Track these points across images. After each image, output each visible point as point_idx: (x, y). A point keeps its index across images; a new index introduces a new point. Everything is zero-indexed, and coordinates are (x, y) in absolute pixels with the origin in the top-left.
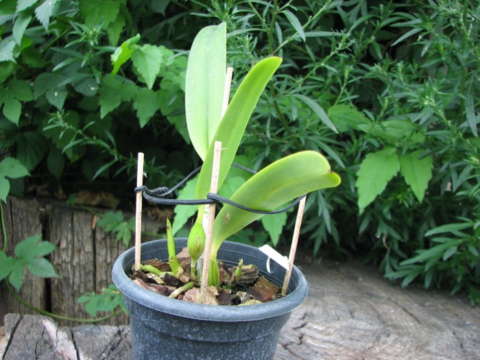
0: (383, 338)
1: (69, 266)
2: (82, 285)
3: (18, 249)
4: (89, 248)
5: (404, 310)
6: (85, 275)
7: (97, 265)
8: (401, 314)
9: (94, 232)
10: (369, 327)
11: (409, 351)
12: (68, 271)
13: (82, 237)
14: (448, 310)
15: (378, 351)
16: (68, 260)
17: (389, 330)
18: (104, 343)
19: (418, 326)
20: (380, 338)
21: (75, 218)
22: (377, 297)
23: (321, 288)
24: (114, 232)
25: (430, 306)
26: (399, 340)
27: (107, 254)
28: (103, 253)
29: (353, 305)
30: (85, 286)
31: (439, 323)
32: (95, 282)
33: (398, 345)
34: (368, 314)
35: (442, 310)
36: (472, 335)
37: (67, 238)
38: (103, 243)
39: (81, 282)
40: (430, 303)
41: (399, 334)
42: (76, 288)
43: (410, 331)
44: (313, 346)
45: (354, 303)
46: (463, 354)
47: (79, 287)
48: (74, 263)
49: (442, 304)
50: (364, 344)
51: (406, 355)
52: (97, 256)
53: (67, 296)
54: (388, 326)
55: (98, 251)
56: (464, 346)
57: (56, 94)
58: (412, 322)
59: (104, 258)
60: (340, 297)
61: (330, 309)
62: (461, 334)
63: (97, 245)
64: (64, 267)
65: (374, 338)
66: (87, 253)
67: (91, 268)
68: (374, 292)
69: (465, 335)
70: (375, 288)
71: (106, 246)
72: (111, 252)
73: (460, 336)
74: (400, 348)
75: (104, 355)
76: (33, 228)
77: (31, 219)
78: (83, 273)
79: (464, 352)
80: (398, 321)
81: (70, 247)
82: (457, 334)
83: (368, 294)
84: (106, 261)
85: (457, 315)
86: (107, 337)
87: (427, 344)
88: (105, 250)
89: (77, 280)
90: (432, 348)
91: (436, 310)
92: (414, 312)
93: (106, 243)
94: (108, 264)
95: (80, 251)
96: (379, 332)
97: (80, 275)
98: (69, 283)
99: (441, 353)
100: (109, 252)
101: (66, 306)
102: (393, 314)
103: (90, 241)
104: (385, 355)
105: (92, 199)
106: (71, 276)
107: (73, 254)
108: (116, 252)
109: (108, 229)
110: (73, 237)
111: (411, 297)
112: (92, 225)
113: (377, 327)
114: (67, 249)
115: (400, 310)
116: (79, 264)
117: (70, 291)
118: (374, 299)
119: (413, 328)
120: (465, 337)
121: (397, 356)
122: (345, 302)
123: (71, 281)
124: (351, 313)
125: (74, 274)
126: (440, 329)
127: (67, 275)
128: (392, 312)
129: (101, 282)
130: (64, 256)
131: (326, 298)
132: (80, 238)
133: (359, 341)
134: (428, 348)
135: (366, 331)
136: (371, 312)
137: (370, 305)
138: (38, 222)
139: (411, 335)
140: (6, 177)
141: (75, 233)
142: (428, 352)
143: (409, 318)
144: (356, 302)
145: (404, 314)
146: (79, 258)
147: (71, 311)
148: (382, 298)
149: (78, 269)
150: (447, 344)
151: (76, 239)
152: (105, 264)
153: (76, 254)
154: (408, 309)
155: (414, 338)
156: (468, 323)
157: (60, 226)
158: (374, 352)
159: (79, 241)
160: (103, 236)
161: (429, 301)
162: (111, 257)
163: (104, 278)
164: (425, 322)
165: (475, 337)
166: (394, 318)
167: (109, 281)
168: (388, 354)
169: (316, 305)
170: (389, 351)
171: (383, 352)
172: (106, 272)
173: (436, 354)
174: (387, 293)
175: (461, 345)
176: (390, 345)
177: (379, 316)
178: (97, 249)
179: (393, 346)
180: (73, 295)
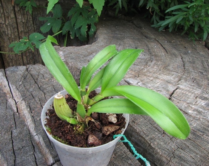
0: (149, 63)
1: (4, 26)
2: (13, 34)
4: (12, 16)
5: (161, 45)
6: (13, 29)
7: (18, 24)
8: (159, 48)
9: (14, 7)
10: (143, 57)
11: (160, 70)
12: (4, 28)
13: (8, 10)
14: (182, 45)
15: (146, 70)
16: (3, 22)
17: (152, 58)
18: (20, 77)
19: (167, 54)
20: (148, 63)
22: (150, 38)
23: (124, 34)
24: (24, 6)
25: (174, 42)
26: (156, 63)
27: (22, 18)
28: (20, 17)
29: (138, 43)
30: (14, 34)
31: (176, 52)
32: (18, 32)
33: (155, 67)
35: (179, 45)
36: (190, 59)
38: (19, 12)
39: (12, 33)
40: (174, 41)
41: (157, 60)
42: (10, 36)
43: (162, 58)
45: (138, 42)
46: (184, 70)
47: (11, 35)
48: (7, 24)
49: (179, 41)
50: (140, 67)
51: (158, 72)
52: (17, 19)
53: (6, 40)
54: (153, 56)
56: (185, 65)
58: (164, 53)
59: (21, 20)
60: (132, 39)
61: (127, 47)
62: (185, 58)
63: (17, 14)
64: (2, 26)
65: (145, 64)
66: (12, 18)
67: (16, 26)
68: (148, 35)
69: (187, 59)
70: (149, 33)
71: (21, 14)
72: (24, 16)
73: (184, 60)
74: (156, 68)
75: (20, 83)
78: (12, 28)
79: (184, 69)
80: (157, 52)
81: (3, 16)
82: (183, 59)
83: (145, 37)
84: (22, 21)
85: (185, 48)
86: (21, 73)
87: (168, 66)
88: (21, 16)
89: (9, 32)
90: (170, 68)
91: (176, 45)
92: (165, 46)
93: (21, 12)
94: (23, 23)
95: (8, 17)
96: (148, 60)
97: (10, 29)
98: (6, 33)
99: (174, 70)
100: (23, 17)
101: (6, 44)
102: (156, 48)
103: (13, 12)
104: (148, 73)
106: (6, 30)
107: (5, 19)
108: (26, 16)
109: (21, 5)
110: (3, 10)
111: (165, 37)
112: (12, 3)
113: (147, 57)
114: (1, 17)
115: (159, 45)
116: (9, 24)
117: (7, 37)
118: (148, 40)
119: (164, 56)
120: (187, 60)
121: (154, 73)
122: (134, 42)
123: (7, 33)
126: (176, 56)
127: (4, 30)
128: (155, 47)
129: (21, 31)
131: (125, 40)
132: (7, 11)
133: (138, 65)
134: (168, 68)
135: (142, 59)
136: (146, 48)
137: (146, 43)
139: (162, 61)
141: (4, 9)
142: (169, 70)
143: (163, 50)
144: (139, 42)
145: (161, 48)
146: (9, 21)
148: (151, 39)
149: (9, 26)
150: (177, 65)
151: (5, 12)
152: (22, 23)
153: (6, 19)
154: (163, 45)
155: (163, 62)
156: (190, 52)
158: (144, 71)
159: (7, 12)
160: (19, 9)
161: (174, 39)
162: (24, 19)
163: (23, 30)
164: (170, 52)
165: (191, 60)
166: (156, 51)
167: (25, 31)
168: (150, 72)
169: (120, 45)
170: (151, 70)
171: (148, 71)
172: (23, 27)
173: (172, 71)
174: (154, 36)
175: (184, 65)
176: (152, 67)
177: (149, 50)
178: (17, 16)
179: (153, 67)
180: (9, 39)
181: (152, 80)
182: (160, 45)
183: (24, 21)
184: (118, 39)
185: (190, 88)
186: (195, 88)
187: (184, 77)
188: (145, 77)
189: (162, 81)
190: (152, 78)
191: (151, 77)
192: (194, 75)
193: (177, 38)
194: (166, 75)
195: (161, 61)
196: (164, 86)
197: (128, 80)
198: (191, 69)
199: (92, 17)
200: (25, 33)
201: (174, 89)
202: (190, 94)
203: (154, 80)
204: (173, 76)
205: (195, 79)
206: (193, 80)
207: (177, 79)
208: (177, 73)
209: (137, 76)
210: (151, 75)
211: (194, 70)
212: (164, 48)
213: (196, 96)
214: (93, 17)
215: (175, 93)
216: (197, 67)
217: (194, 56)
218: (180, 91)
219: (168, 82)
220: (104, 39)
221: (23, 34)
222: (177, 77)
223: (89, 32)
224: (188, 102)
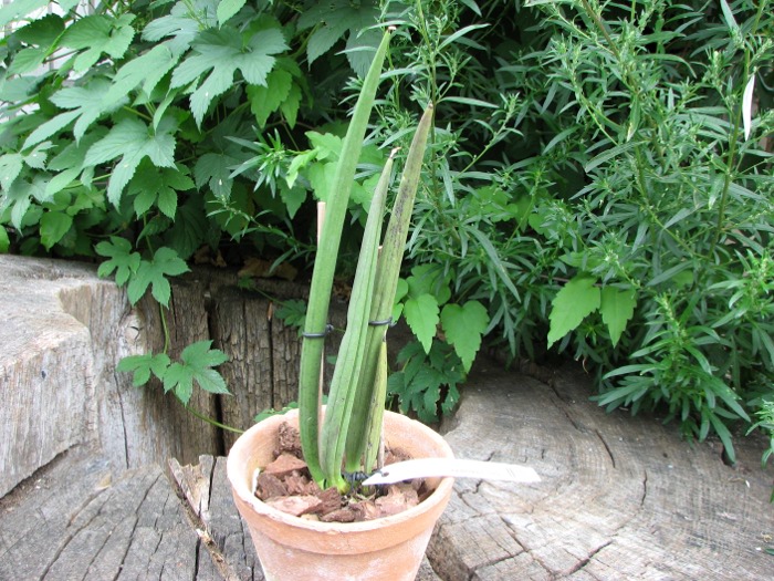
0: (564, 486)
1: (242, 365)
2: (258, 386)
3: (185, 354)
4: (264, 343)
5: (606, 446)
6: (260, 374)
7: (275, 363)
8: (599, 453)
9: (270, 324)
10: (554, 472)
11: (584, 503)
13: (257, 330)
14: (659, 447)
15: (551, 501)
16: (241, 357)
17: (574, 476)
19: (612, 469)
20: (561, 486)
21: (247, 308)
22: (583, 429)
23: (523, 414)
24: (295, 325)
25: (640, 442)
26: (580, 488)
27: (286, 350)
28: (281, 349)
29: (550, 440)
30: (261, 387)
31: (637, 466)
32: (272, 382)
33: (575, 496)
34: (562, 454)
35: (651, 447)
36: (664, 482)
37: (239, 332)
38: (281, 337)
39: (256, 383)
40: (642, 437)
41: (583, 481)
42: (250, 390)
43: (598, 477)
44: (488, 494)
45: (552, 437)
46: (639, 506)
47: (254, 387)
48: (248, 361)
49: (655, 440)
50: (540, 494)
51: (578, 507)
52: (274, 352)
53: (241, 399)
54: (577, 470)
55: (275, 347)
56: (647, 497)
57: (220, 183)
58: (605, 465)
59: (282, 355)
60: (539, 428)
61: (522, 446)
62: (653, 482)
63: (274, 339)
64: (236, 366)
65: (553, 487)
66: (263, 349)
67: (268, 367)
68: (582, 421)
69: (657, 481)
70: (585, 414)
71: (284, 340)
72: (290, 347)
74: (575, 499)
76: (198, 319)
77: (195, 309)
78: (258, 372)
79: (642, 504)
80: (590, 463)
81: (242, 342)
82: (648, 482)
83: (573, 424)
84: (284, 358)
85: (665, 456)
87: (606, 495)
88: (283, 345)
89: (251, 380)
90: (609, 500)
91: (644, 448)
92: (616, 450)
93: (284, 336)
94: (287, 362)
95: (254, 347)
96: (562, 478)
97: (255, 374)
98: (242, 384)
99: (616, 506)
100: (288, 348)
101: (239, 409)
103: (266, 335)
104: (556, 507)
105: (264, 269)
106: (244, 376)
107: (246, 350)
108: (296, 347)
109: (288, 322)
110: (246, 330)
111: (622, 428)
112: (267, 314)
113: (564, 472)
114: (239, 344)
115: (601, 448)
116: (253, 361)
117: (244, 393)
118: (578, 432)
119: (603, 473)
120: (655, 486)
121: (568, 508)
122: (542, 435)
123: (245, 382)
124: (543, 451)
125: (248, 374)
126: (631, 473)
128: (591, 454)
129: (279, 381)
130: (236, 353)
131: (523, 430)
132: (254, 332)
134: (605, 500)
135: (548, 477)
136: (567, 450)
137: (569, 440)
138: (203, 311)
139: (596, 483)
140: (165, 275)
141: (248, 326)
142: (604, 504)
143: (606, 460)
144: (555, 436)
145: (604, 452)
146: (253, 354)
147: (245, 415)
148: (586, 429)
149: (252, 367)
150: (628, 495)
151: (248, 333)
152: (283, 362)
153: (249, 350)
154: (610, 447)
155: (596, 486)
156: (671, 467)
157: (230, 316)
158: (547, 503)
159: (253, 335)
160: (281, 329)
161: (642, 434)
162: (291, 354)
163: (283, 378)
164: (621, 464)
165: (666, 487)
166: (588, 460)
167: (289, 381)
168: (560, 506)
169: (508, 440)
170: (562, 502)
171: (557, 503)
172: (285, 371)
173: (610, 507)
174: (596, 422)
175: (644, 496)
176: (567, 496)
177: (573, 456)
178: (274, 344)
179: (570, 496)
180: (247, 397)
181: (558, 523)
182: (603, 445)
183: (288, 357)
184: (507, 426)
185: (640, 545)
186: (651, 545)
187: (635, 521)
188: (546, 516)
189: (580, 527)
190: (559, 519)
191: (559, 516)
192: (660, 518)
193: (652, 431)
194: (593, 514)
195: (592, 485)
196: (581, 536)
197: (508, 517)
198: (657, 506)
199: (453, 369)
200: (287, 385)
201: (602, 544)
202: (634, 556)
203: (564, 523)
204: (610, 518)
205: (659, 528)
206: (653, 530)
207: (615, 525)
208: (622, 511)
209: (529, 511)
210: (560, 511)
211: (664, 508)
212: (611, 455)
213: (646, 562)
214: (456, 370)
215: (602, 551)
216: (674, 504)
217: (679, 476)
218: (615, 548)
219: (595, 529)
220: (475, 423)
221: (283, 388)
222: (619, 520)
223: (443, 405)
224: (625, 570)
